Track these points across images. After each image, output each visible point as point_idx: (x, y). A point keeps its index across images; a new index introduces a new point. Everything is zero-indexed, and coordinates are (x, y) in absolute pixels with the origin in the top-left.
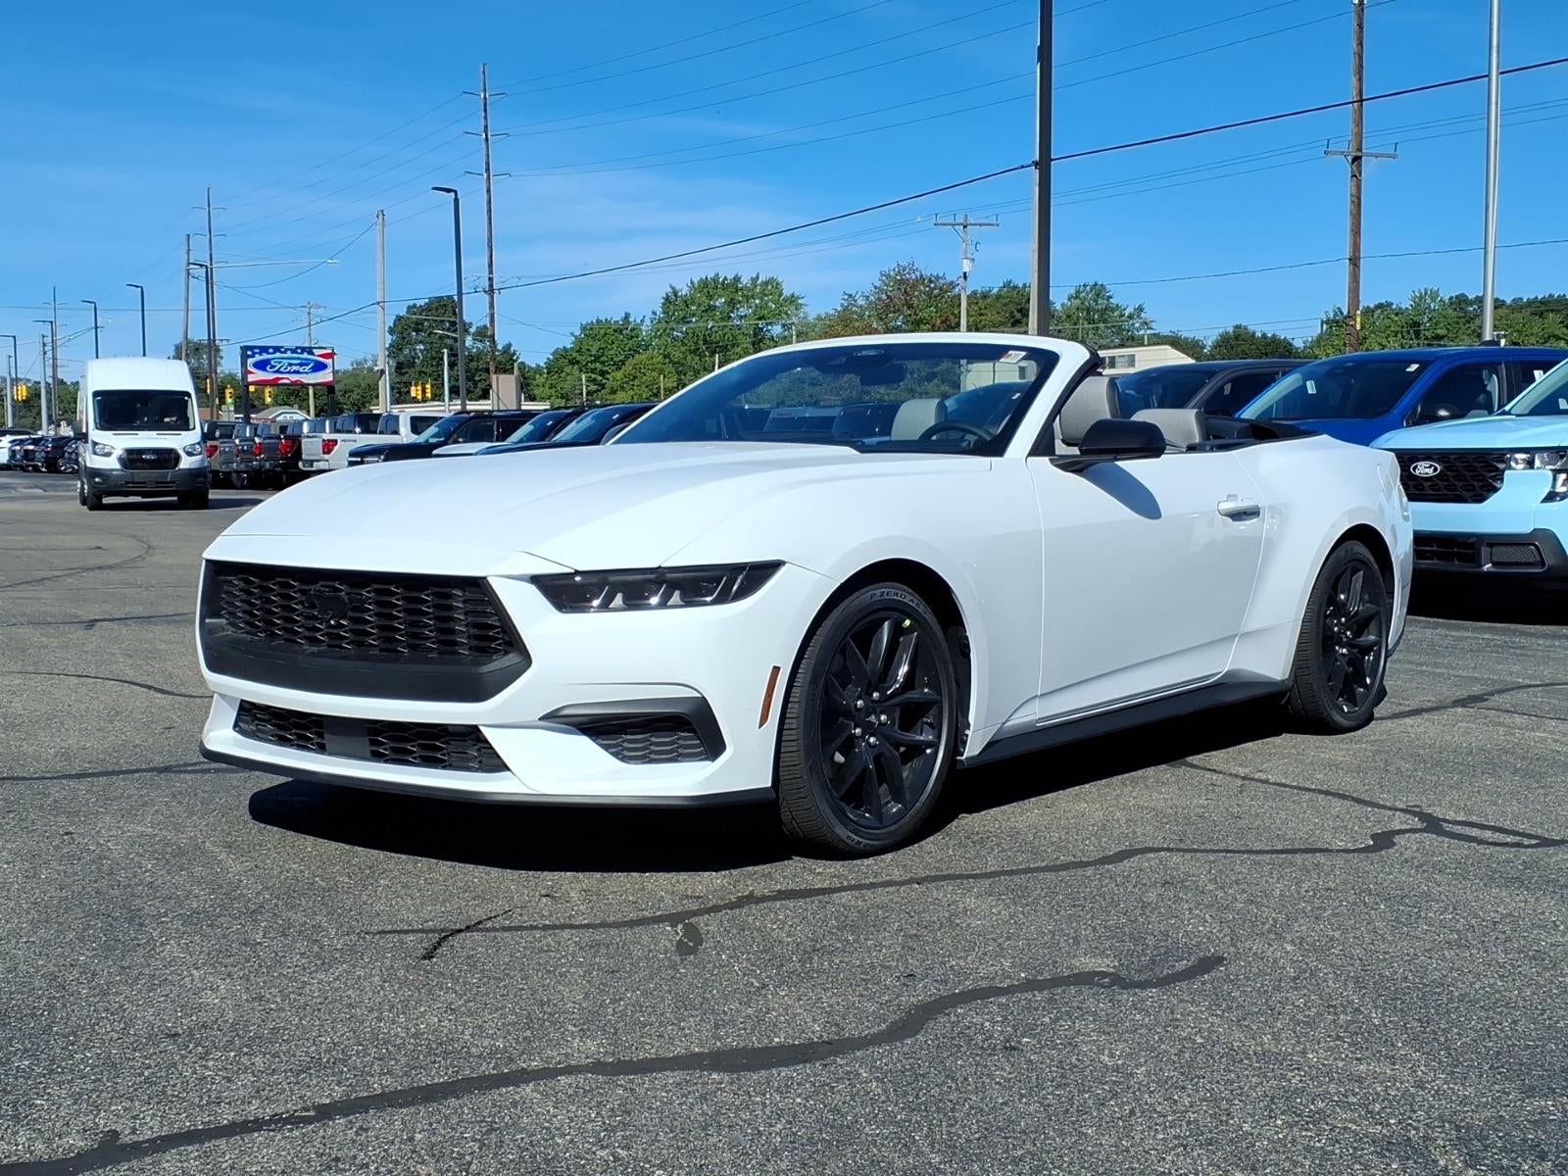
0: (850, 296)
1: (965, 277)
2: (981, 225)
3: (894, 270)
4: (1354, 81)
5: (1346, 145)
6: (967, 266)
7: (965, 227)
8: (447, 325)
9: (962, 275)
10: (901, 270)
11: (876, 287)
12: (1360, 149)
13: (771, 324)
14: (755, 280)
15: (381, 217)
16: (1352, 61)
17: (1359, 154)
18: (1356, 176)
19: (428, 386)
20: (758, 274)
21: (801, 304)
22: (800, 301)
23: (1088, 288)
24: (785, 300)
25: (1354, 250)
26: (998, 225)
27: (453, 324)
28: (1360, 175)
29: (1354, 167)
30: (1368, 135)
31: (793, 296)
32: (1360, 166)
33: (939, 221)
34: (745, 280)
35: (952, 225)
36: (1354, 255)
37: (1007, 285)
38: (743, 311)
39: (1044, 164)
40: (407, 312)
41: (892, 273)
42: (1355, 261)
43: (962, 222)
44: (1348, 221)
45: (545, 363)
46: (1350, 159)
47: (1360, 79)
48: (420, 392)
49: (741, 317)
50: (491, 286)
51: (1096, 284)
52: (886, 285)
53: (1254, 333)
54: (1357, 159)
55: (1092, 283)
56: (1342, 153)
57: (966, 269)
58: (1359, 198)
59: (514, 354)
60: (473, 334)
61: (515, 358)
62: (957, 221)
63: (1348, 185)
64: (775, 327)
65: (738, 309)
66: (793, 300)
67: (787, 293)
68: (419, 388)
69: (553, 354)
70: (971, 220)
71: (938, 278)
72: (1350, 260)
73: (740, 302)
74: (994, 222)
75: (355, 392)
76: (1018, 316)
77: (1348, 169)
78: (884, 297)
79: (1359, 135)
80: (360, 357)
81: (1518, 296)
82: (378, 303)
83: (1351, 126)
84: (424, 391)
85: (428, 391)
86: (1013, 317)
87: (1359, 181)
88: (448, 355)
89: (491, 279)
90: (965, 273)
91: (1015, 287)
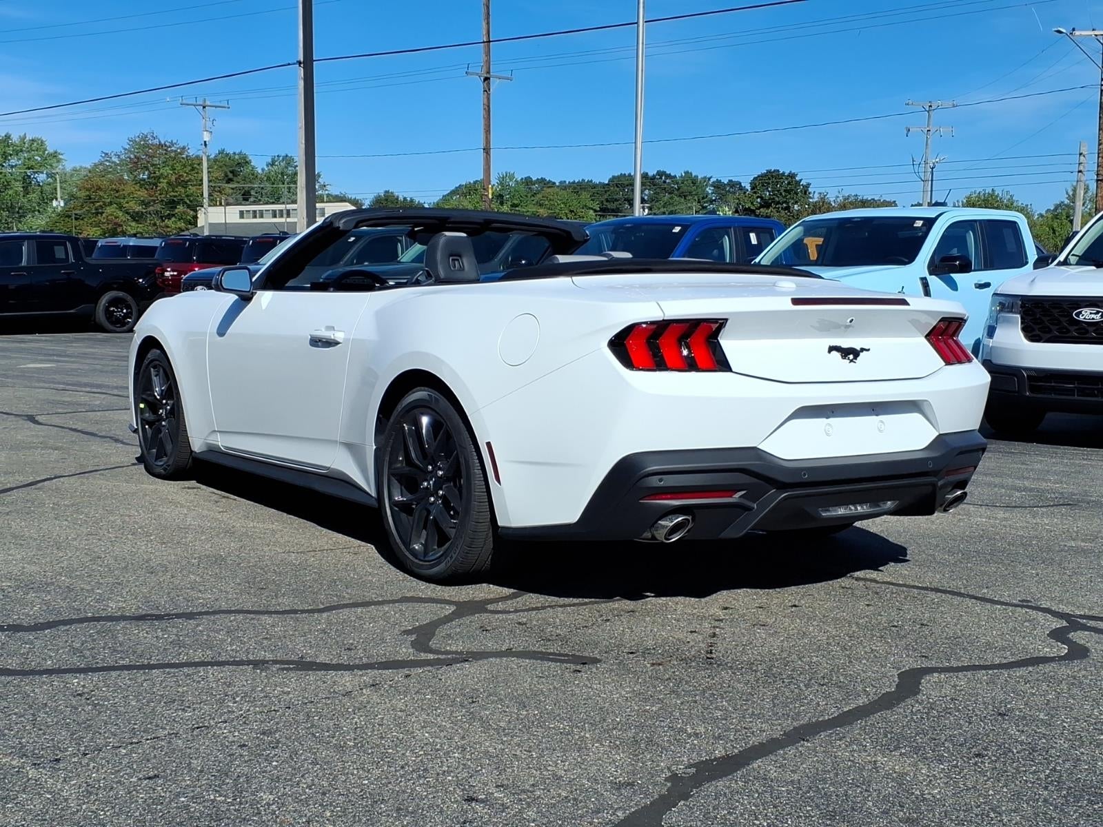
0: (107, 154)
1: (206, 145)
2: (216, 107)
3: (139, 137)
4: (484, 24)
5: (479, 69)
6: (206, 137)
7: (204, 107)
9: (203, 143)
10: (144, 138)
11: (125, 149)
12: (488, 72)
13: (37, 172)
14: (23, 139)
16: (483, 10)
17: (488, 76)
18: (487, 91)
20: (25, 134)
21: (61, 159)
22: (60, 156)
23: (281, 158)
24: (50, 155)
25: (487, 143)
26: (229, 108)
28: (489, 90)
29: (485, 84)
30: (494, 63)
31: (56, 152)
32: (489, 84)
33: (184, 102)
34: (15, 138)
35: (194, 105)
36: (486, 146)
37: (221, 152)
38: (13, 161)
39: (308, 63)
41: (137, 140)
42: (487, 150)
43: (201, 103)
44: (482, 122)
46: (482, 78)
47: (488, 23)
49: (12, 167)
51: (287, 156)
52: (133, 147)
53: (398, 197)
54: (487, 79)
55: (284, 154)
56: (477, 74)
57: (206, 139)
58: (489, 106)
62: (198, 103)
63: (481, 97)
64: (41, 175)
65: (9, 160)
66: (55, 155)
67: (50, 150)
70: (208, 103)
71: (172, 144)
72: (484, 149)
73: (11, 155)
74: (227, 105)
76: (231, 176)
77: (481, 85)
78: (132, 156)
79: (488, 62)
81: (563, 180)
83: (483, 57)
86: (227, 176)
87: (489, 94)
90: (205, 142)
91: (227, 155)
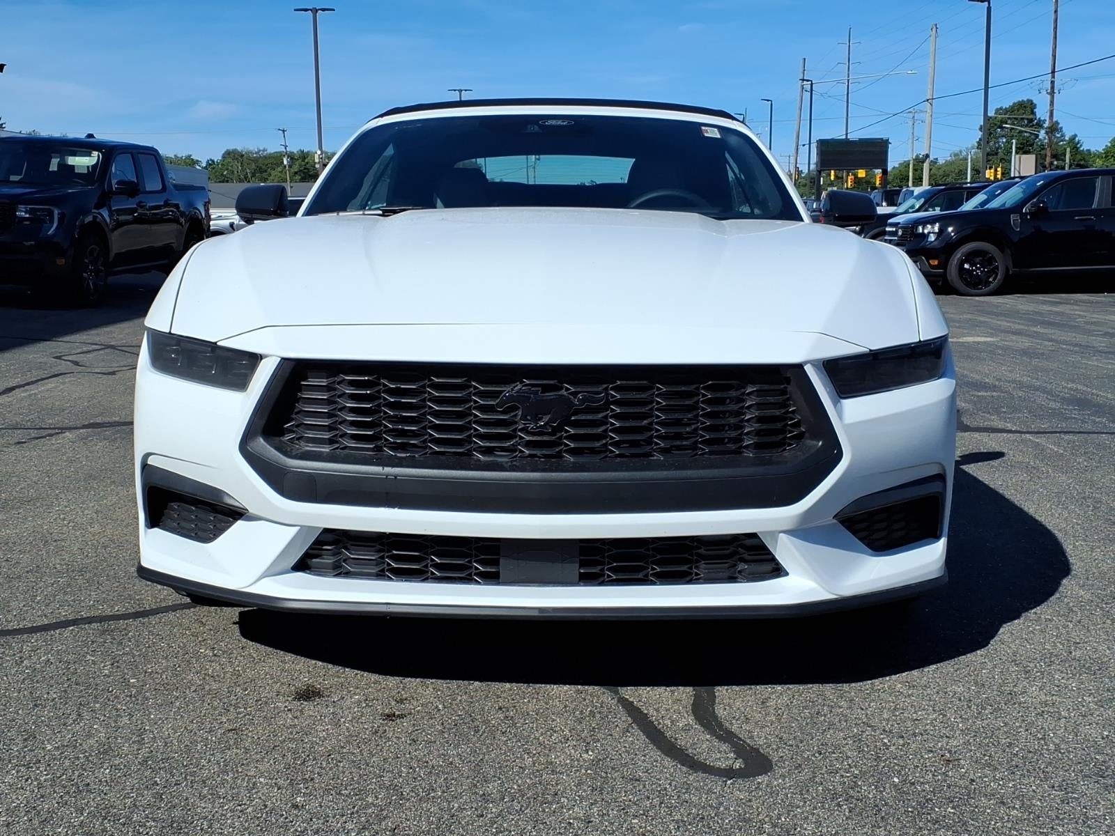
8: (1026, 122)
15: (934, 30)
19: (999, 169)
27: (1031, 121)
40: (995, 113)
45: (1103, 150)
48: (992, 174)
50: (1053, 88)
59: (1078, 143)
60: (1046, 128)
61: (1078, 146)
68: (992, 171)
69: (1110, 142)
75: (951, 176)
80: (956, 150)
82: (928, 100)
84: (996, 175)
85: (999, 173)
88: (1016, 144)
89: (1053, 82)
